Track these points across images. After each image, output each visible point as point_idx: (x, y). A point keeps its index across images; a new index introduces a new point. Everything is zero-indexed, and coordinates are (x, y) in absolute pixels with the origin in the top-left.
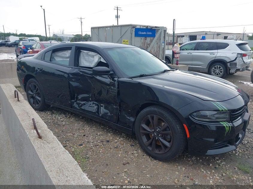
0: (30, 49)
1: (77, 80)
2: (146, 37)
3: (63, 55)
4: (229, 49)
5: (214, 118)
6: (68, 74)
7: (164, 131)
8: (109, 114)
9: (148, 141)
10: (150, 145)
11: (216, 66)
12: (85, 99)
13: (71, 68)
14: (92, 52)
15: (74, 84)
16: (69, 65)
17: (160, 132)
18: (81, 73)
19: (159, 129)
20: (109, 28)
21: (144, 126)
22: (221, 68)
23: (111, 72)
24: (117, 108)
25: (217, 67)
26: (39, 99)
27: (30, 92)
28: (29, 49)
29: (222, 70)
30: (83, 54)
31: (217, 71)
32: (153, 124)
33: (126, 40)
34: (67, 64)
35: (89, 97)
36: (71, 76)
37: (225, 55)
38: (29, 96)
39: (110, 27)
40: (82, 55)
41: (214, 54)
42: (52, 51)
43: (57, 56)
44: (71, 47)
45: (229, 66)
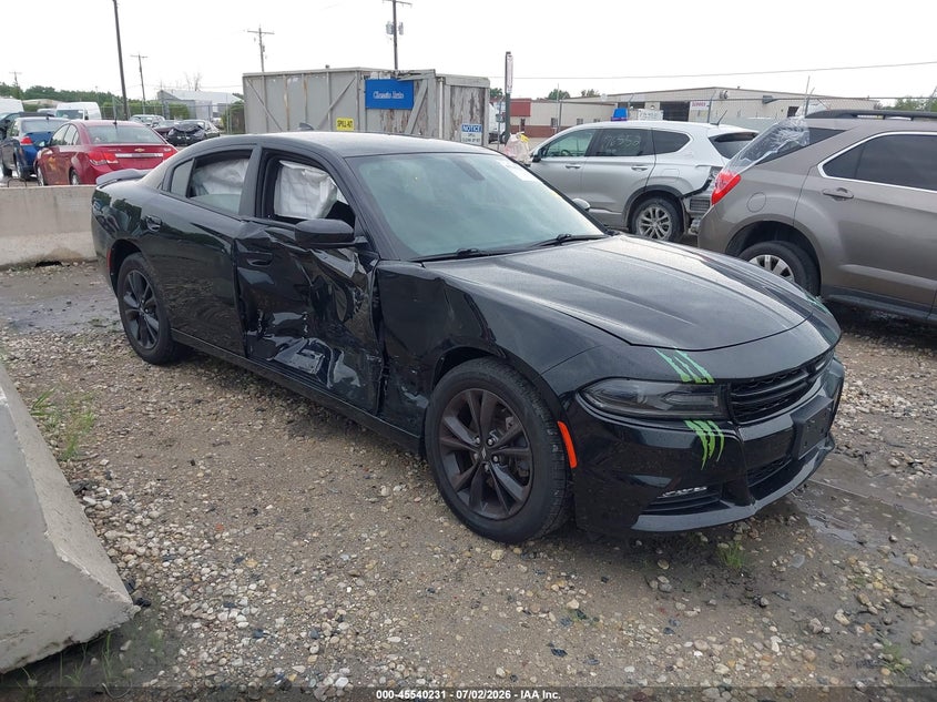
0: (46, 146)
1: (262, 264)
2: (392, 110)
3: (230, 177)
4: (687, 152)
5: (665, 406)
6: (234, 242)
7: (509, 446)
8: (356, 382)
9: (461, 473)
10: (467, 485)
11: (650, 210)
12: (291, 330)
13: (242, 224)
14: (314, 169)
15: (252, 276)
16: (240, 213)
17: (497, 448)
18: (273, 240)
19: (496, 438)
20: (295, 79)
21: (453, 423)
22: (664, 217)
23: (362, 240)
24: (376, 362)
25: (654, 212)
26: (155, 324)
27: (128, 299)
28: (41, 148)
29: (668, 223)
30: (287, 174)
31: (655, 225)
32: (479, 422)
33: (346, 120)
34: (235, 206)
35: (301, 323)
36: (242, 249)
37: (674, 173)
38: (127, 312)
39: (298, 74)
40: (284, 177)
41: (643, 169)
42: (191, 163)
43: (212, 179)
44: (251, 151)
45: (688, 210)
